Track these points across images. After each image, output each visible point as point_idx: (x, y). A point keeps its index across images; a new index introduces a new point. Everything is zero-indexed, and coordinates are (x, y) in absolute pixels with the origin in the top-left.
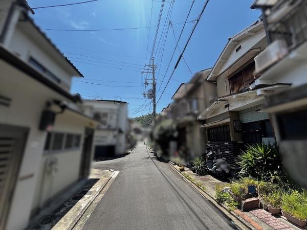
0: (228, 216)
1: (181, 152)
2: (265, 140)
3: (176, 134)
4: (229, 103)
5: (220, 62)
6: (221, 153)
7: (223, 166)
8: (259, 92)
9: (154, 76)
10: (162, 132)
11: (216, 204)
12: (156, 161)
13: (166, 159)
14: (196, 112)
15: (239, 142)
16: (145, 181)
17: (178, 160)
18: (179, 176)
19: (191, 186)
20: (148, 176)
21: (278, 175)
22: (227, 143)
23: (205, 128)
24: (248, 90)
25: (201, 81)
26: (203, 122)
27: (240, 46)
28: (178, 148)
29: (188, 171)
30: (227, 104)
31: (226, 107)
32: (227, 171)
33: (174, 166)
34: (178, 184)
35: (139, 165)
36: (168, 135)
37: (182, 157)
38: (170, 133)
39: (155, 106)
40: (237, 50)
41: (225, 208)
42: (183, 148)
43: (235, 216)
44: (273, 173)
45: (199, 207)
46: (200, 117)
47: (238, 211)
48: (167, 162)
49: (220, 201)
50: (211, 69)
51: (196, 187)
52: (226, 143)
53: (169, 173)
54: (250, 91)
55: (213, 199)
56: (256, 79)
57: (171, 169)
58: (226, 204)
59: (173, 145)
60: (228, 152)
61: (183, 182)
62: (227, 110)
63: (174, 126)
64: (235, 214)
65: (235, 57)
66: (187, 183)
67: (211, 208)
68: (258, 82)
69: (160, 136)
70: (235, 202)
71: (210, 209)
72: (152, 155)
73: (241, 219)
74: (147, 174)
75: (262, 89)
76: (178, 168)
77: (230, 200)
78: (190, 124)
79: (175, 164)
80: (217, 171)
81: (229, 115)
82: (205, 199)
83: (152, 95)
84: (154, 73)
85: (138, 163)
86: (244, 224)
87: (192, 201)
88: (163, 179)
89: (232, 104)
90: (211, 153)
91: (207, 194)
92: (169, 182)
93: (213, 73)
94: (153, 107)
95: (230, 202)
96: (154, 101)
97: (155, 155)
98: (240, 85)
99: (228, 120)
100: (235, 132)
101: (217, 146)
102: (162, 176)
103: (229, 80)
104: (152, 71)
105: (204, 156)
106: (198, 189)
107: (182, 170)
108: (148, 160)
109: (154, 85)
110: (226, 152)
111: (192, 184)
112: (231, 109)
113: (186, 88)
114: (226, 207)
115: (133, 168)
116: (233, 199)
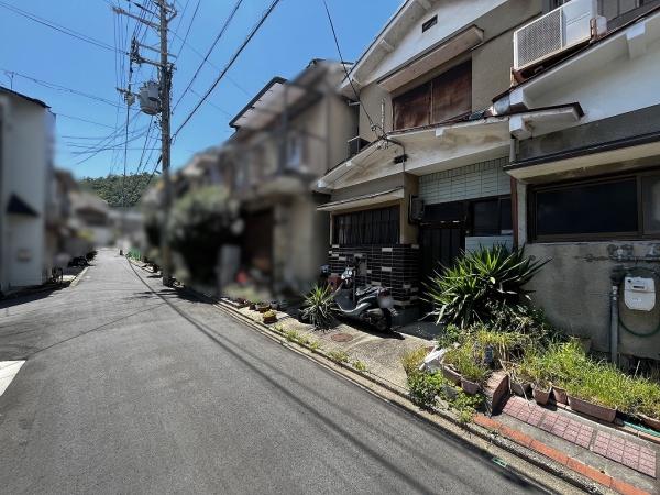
0: (468, 439)
1: (256, 273)
2: (471, 243)
3: (238, 227)
4: (407, 152)
5: (380, 47)
6: (369, 271)
7: (386, 302)
8: (516, 123)
9: (164, 41)
10: (197, 219)
11: (416, 409)
12: (175, 300)
13: (210, 292)
14: (304, 169)
15: (414, 246)
16: (162, 382)
17: (249, 293)
18: (269, 339)
19: (318, 365)
20: (169, 360)
21: (528, 314)
22: (390, 249)
23: (327, 213)
24: (485, 115)
25: (322, 88)
26: (323, 197)
27: (435, 18)
28: (246, 262)
29: (288, 323)
30: (400, 153)
31: (398, 160)
32: (395, 313)
33: (241, 311)
34: (283, 368)
35: (120, 321)
36: (216, 227)
37: (259, 286)
38: (225, 223)
39: (167, 141)
40: (426, 27)
41: (445, 417)
42: (261, 262)
43: (483, 437)
44: (516, 311)
45: (393, 439)
46: (320, 184)
47: (481, 418)
48: (214, 300)
49: (423, 398)
50: (351, 66)
51: (332, 365)
52: (384, 249)
53: (237, 335)
54: (489, 120)
55: (397, 393)
56: (514, 88)
57: (235, 321)
58: (442, 405)
59: (229, 254)
60: (389, 269)
61: (292, 357)
62: (399, 168)
63: (234, 205)
64: (483, 432)
65: (417, 43)
66: (303, 356)
67: (419, 431)
68: (517, 97)
69: (188, 229)
70: (468, 394)
71: (418, 433)
72: (157, 284)
73: (506, 443)
74: (161, 352)
75: (527, 116)
76: (257, 316)
77: (449, 391)
78: (288, 200)
79: (243, 304)
80: (372, 315)
81: (402, 182)
82: (380, 399)
83: (158, 101)
84: (164, 30)
85: (112, 315)
86: (521, 456)
87: (360, 420)
88: (227, 361)
89: (415, 156)
90: (350, 273)
91: (374, 381)
92: (253, 368)
93: (356, 75)
94: (160, 144)
95: (452, 397)
96: (165, 123)
97: (169, 282)
98: (420, 117)
99: (400, 194)
100: (409, 222)
101: (360, 256)
102: (217, 350)
103: (394, 101)
104: (157, 21)
105: (322, 279)
106: (339, 369)
107: (271, 320)
108: (149, 302)
109: (167, 73)
110: (384, 269)
111: (319, 358)
112: (410, 166)
113: (285, 94)
114: (446, 413)
115: (97, 337)
116: (458, 389)
